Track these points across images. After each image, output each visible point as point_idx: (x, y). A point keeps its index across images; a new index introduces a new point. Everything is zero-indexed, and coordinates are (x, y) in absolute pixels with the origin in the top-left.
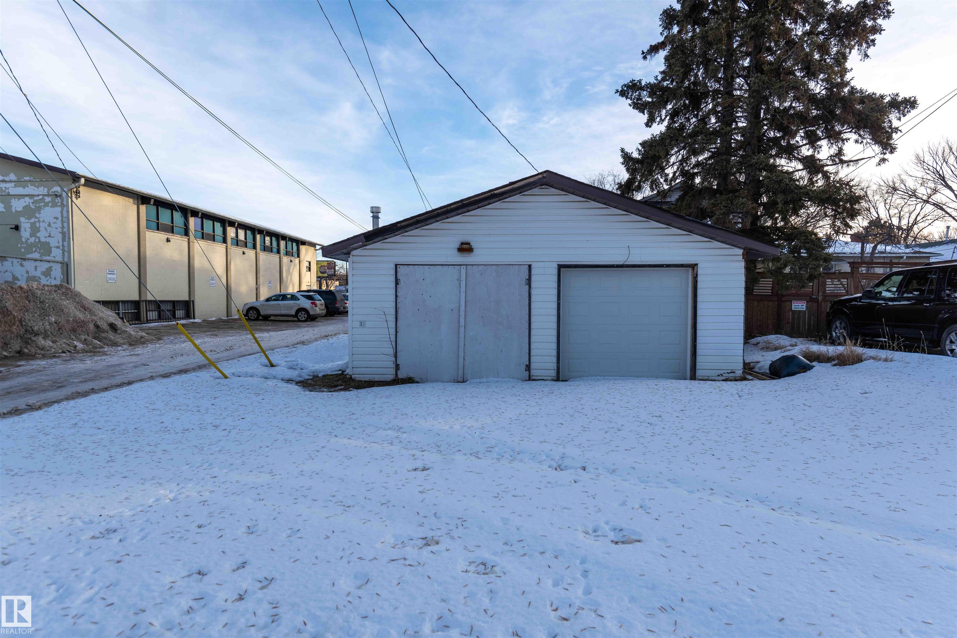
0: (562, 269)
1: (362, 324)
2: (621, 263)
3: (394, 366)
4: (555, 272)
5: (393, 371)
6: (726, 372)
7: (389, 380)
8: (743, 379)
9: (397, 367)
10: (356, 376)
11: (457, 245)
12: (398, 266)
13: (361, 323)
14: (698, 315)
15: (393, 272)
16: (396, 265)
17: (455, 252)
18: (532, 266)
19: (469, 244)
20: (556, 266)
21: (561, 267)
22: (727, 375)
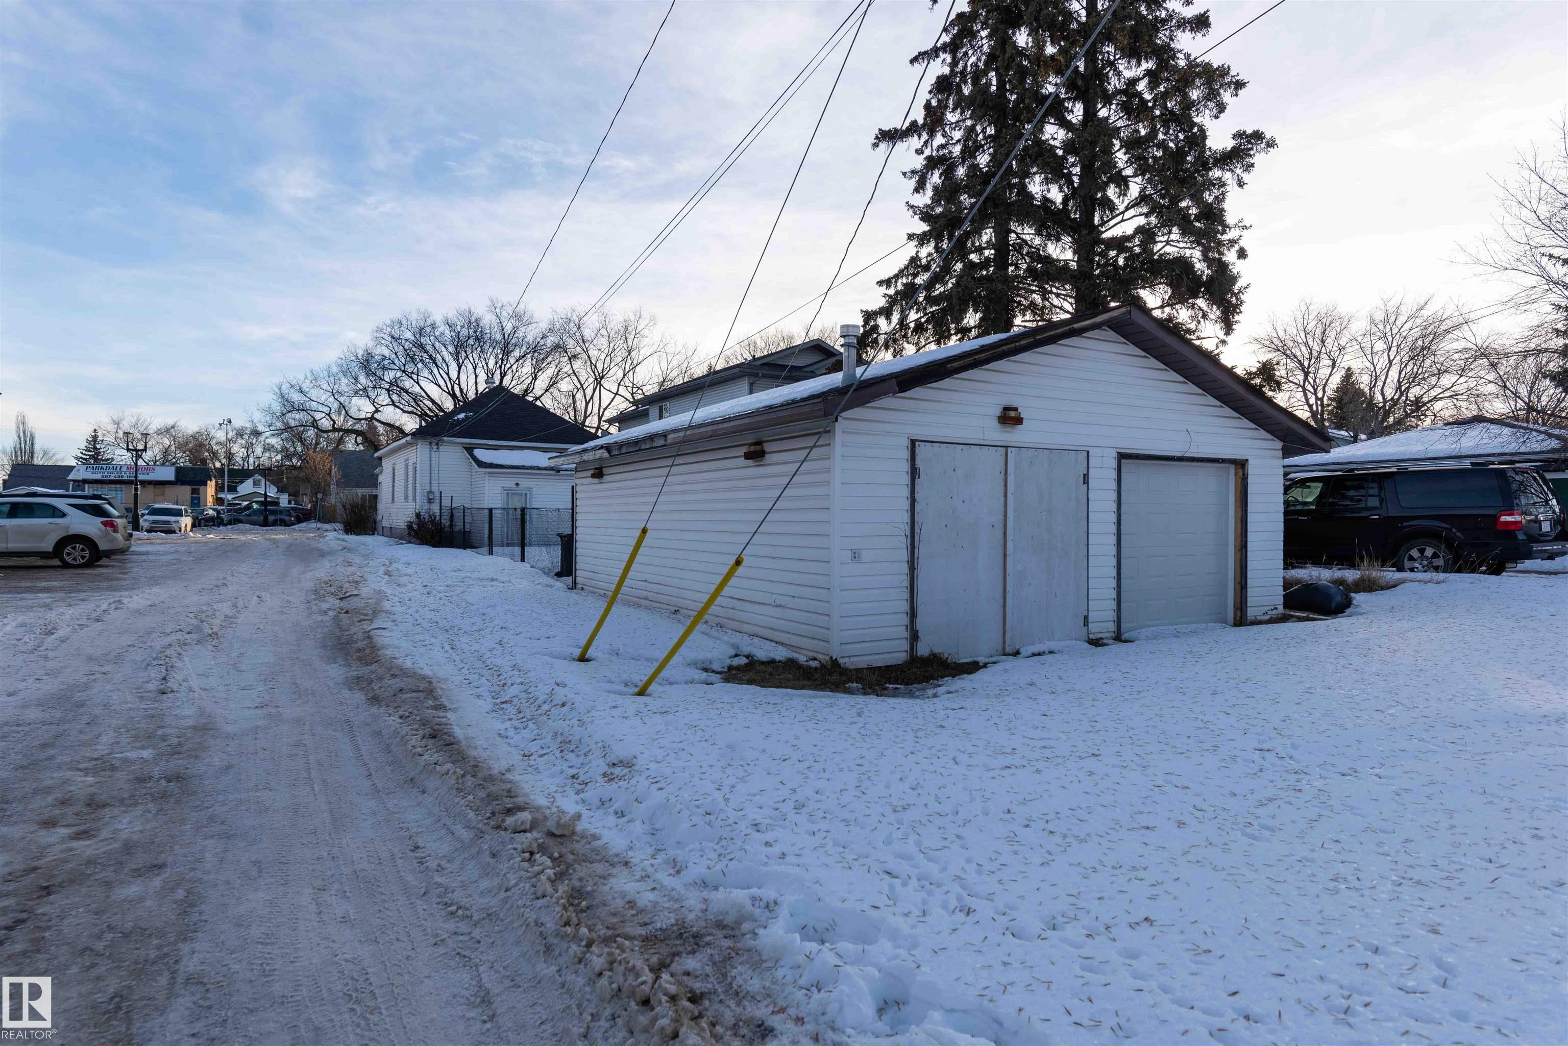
0: (1123, 461)
1: (855, 556)
2: (1180, 454)
3: (905, 634)
4: (1114, 464)
5: (905, 645)
6: (1270, 608)
7: (900, 662)
8: (1283, 619)
9: (914, 637)
10: (847, 660)
11: (998, 412)
12: (917, 443)
13: (855, 553)
14: (1249, 530)
15: (906, 454)
16: (913, 442)
17: (995, 423)
18: (1090, 454)
19: (1016, 409)
20: (1115, 455)
21: (1123, 456)
22: (1270, 612)
